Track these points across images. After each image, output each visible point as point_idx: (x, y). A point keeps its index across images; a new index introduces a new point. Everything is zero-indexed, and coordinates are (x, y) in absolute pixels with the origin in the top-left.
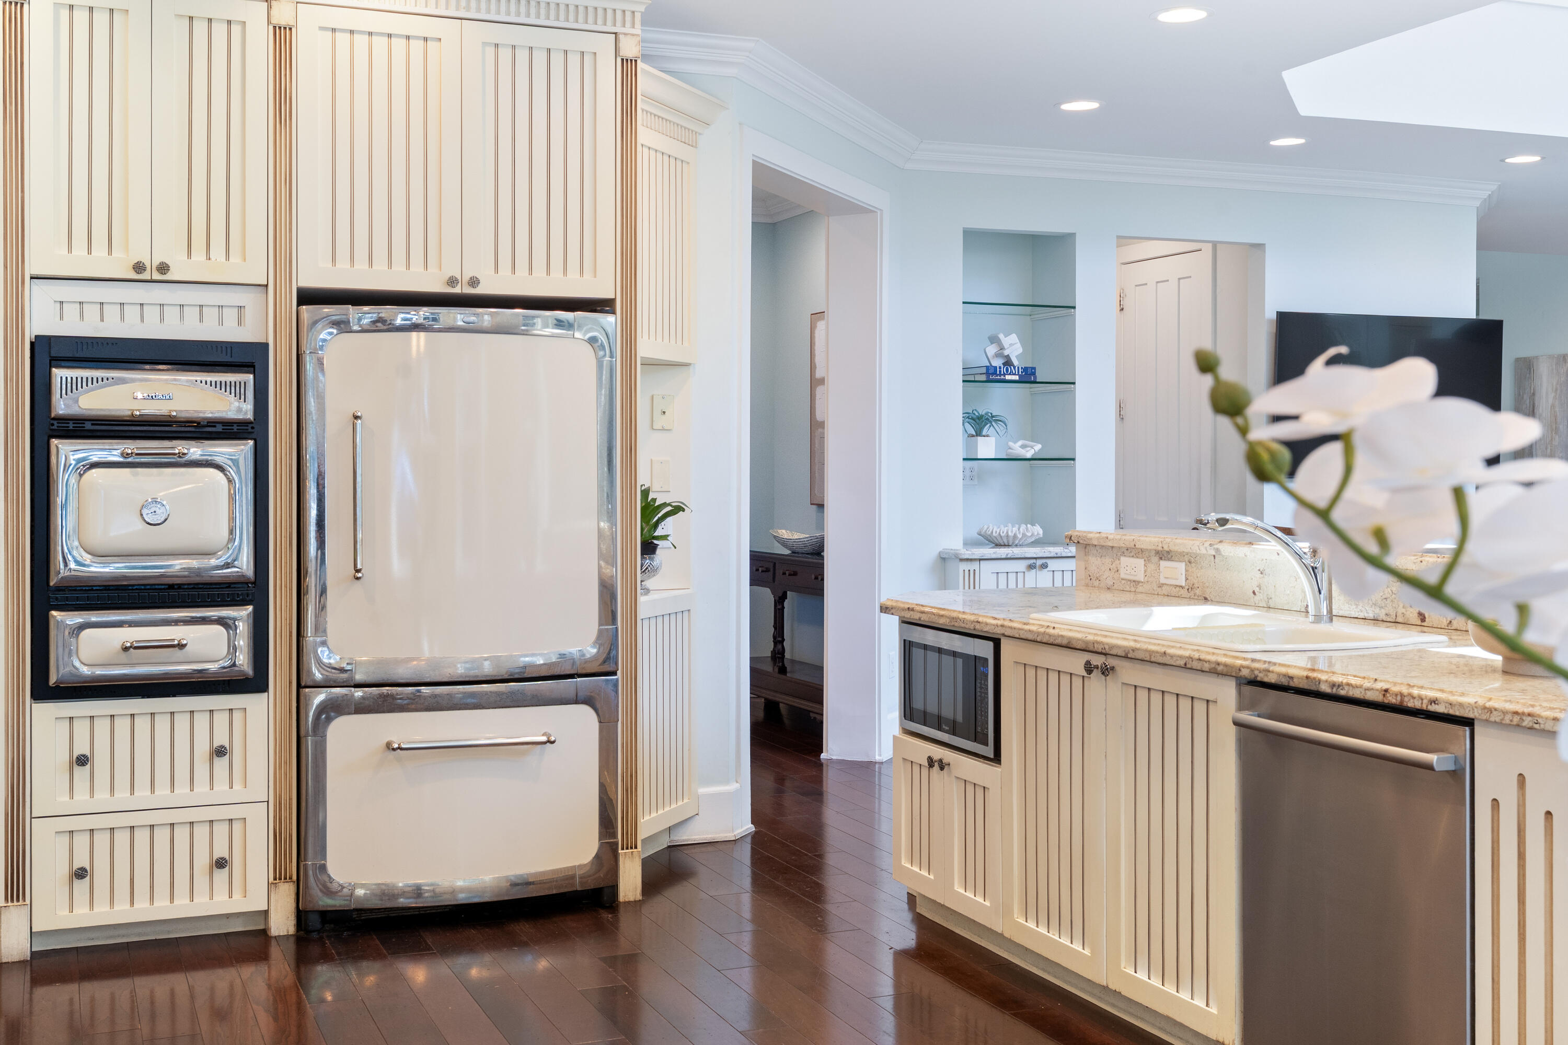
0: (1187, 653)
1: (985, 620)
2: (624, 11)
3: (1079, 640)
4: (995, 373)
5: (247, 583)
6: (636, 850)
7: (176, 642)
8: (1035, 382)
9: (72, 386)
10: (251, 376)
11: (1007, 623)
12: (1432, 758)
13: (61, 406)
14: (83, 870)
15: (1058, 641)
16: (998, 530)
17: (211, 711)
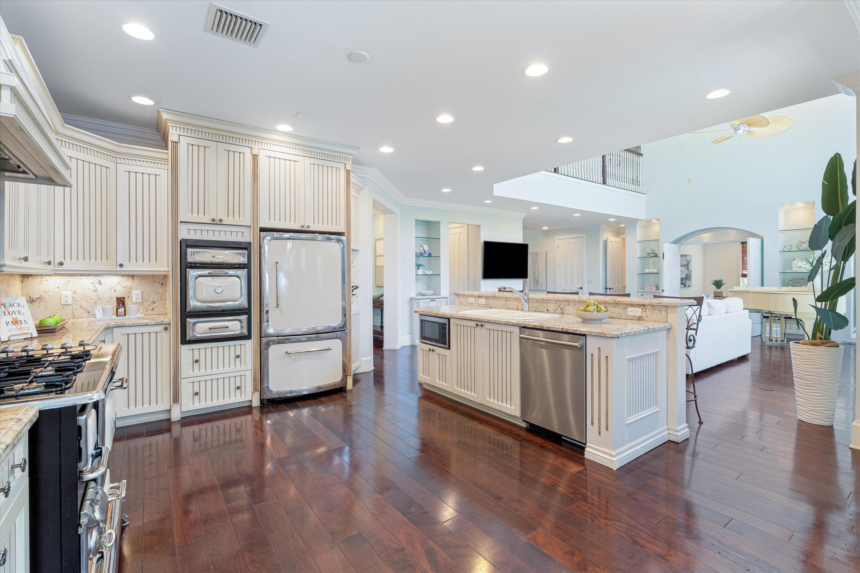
0: (506, 321)
1: (446, 314)
2: (347, 158)
3: (474, 318)
4: (422, 254)
5: (245, 309)
6: (351, 374)
7: (226, 326)
8: (431, 256)
9: (193, 253)
10: (247, 251)
11: (452, 314)
12: (577, 344)
13: (190, 259)
14: (197, 393)
15: (468, 319)
16: (423, 292)
17: (235, 345)
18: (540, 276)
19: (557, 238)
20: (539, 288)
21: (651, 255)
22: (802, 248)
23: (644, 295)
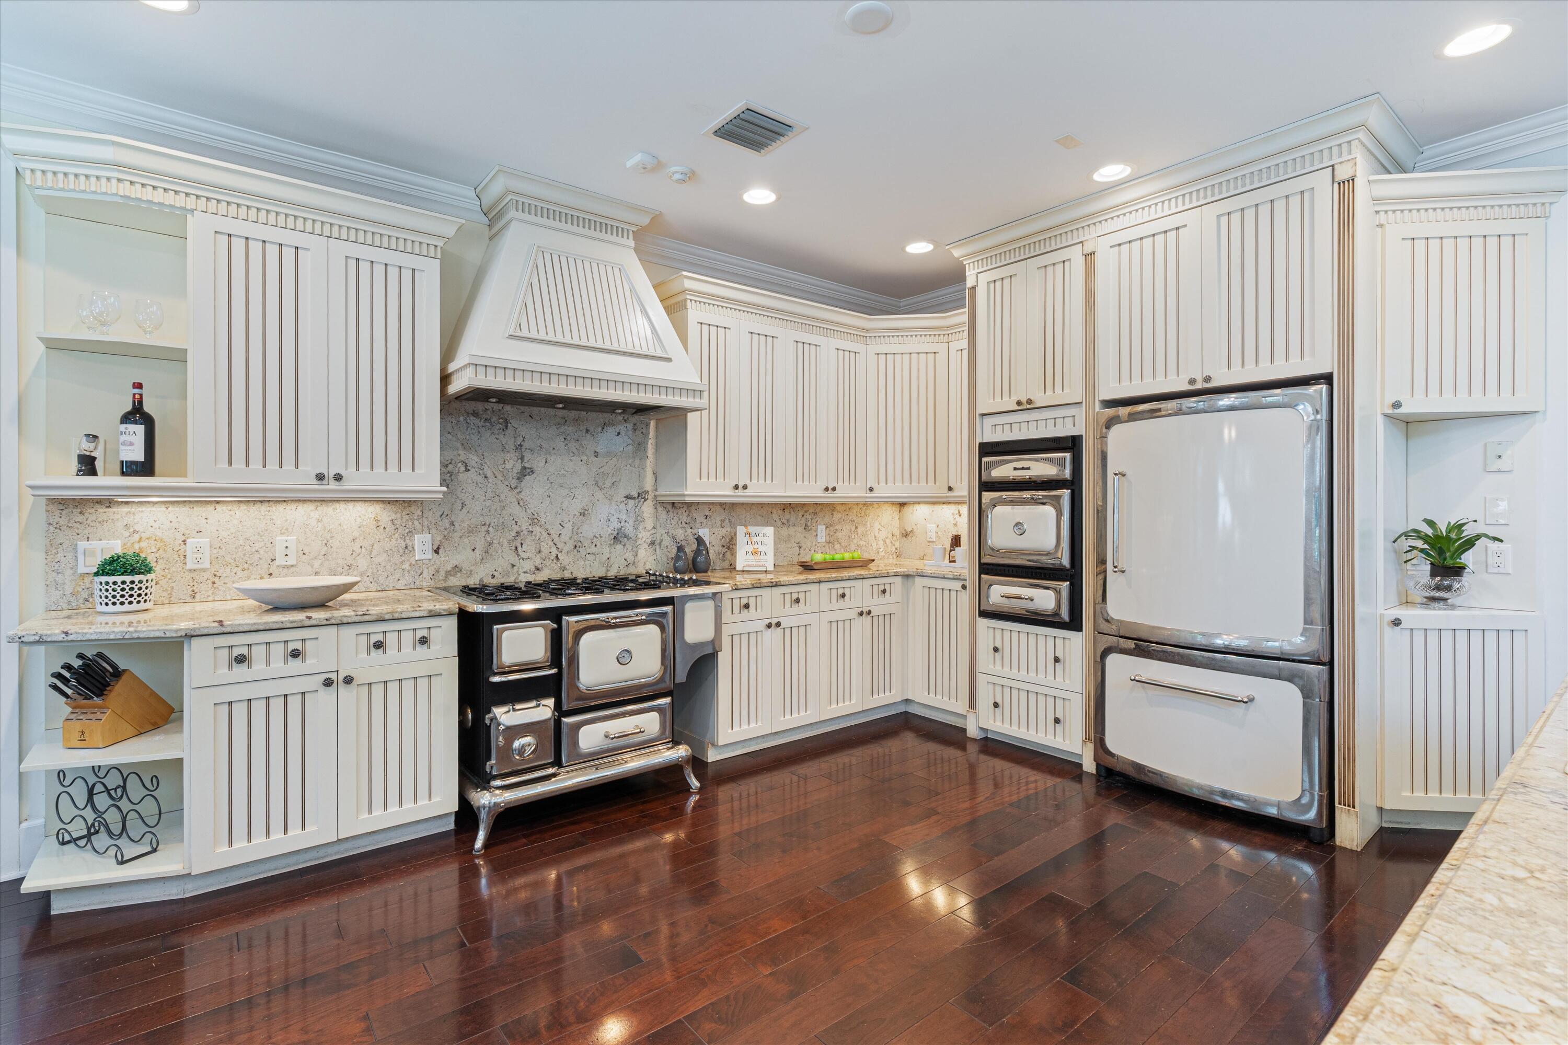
5: (1063, 569)
6: (1353, 809)
7: (1028, 597)
9: (989, 466)
10: (1070, 454)
13: (984, 476)
14: (999, 704)
17: (1054, 637)
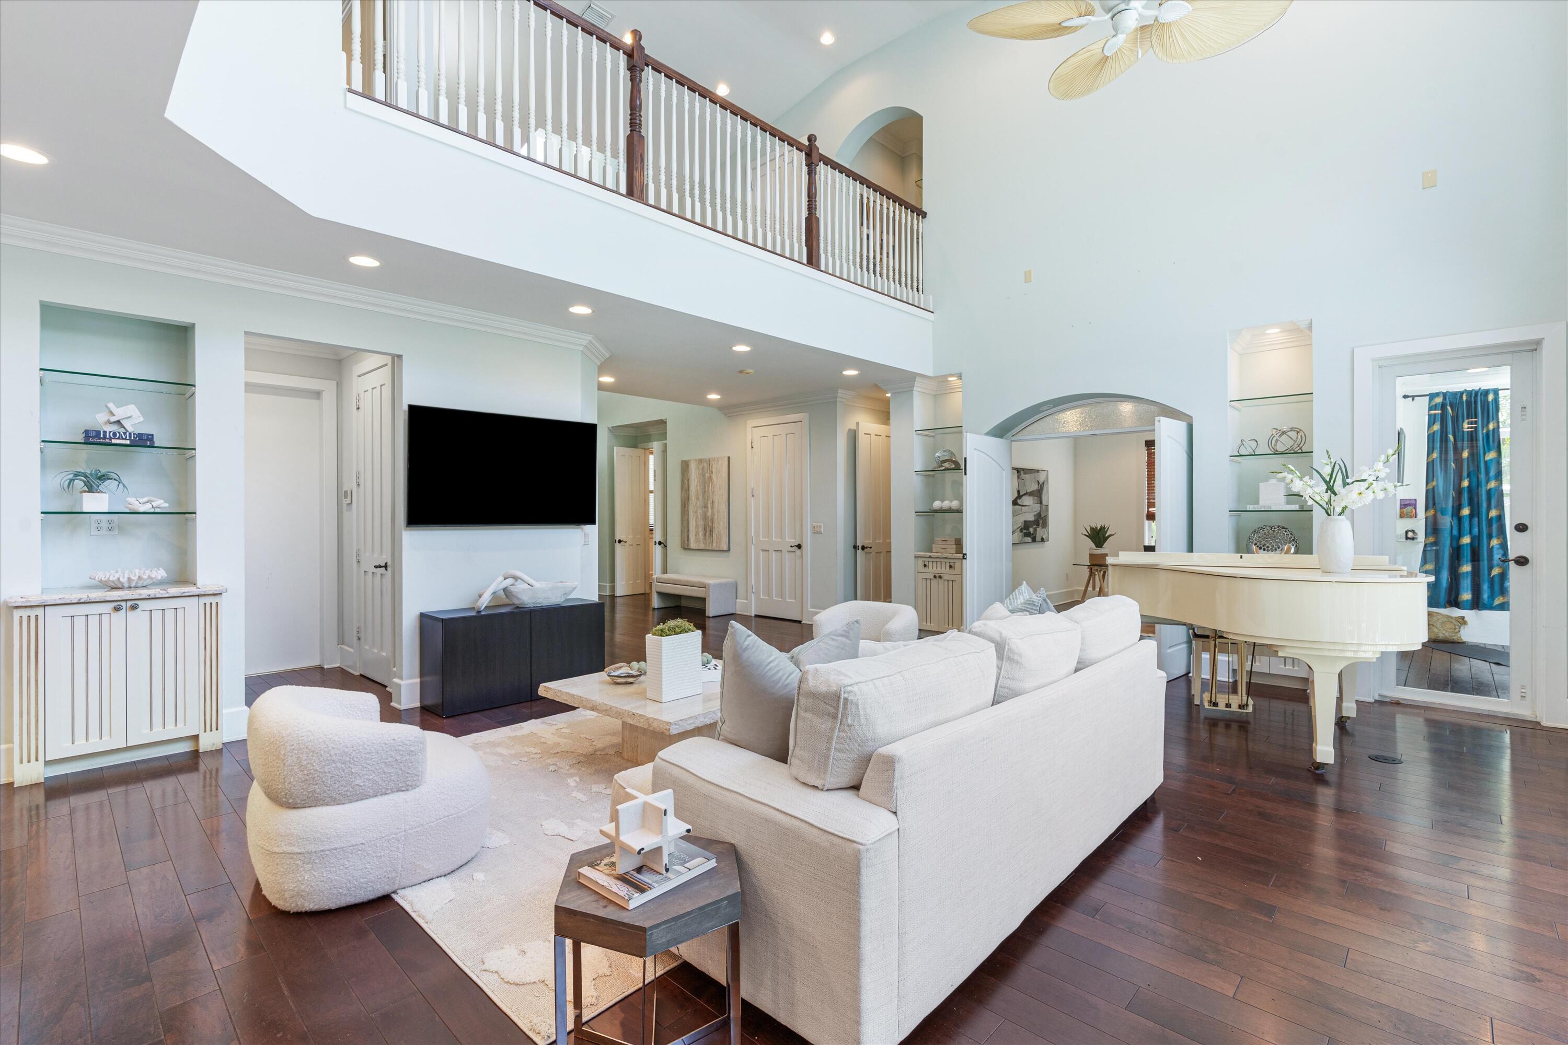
4: (97, 437)
8: (152, 447)
18: (716, 517)
19: (752, 422)
20: (714, 544)
21: (946, 465)
22: (1280, 448)
23: (930, 564)
